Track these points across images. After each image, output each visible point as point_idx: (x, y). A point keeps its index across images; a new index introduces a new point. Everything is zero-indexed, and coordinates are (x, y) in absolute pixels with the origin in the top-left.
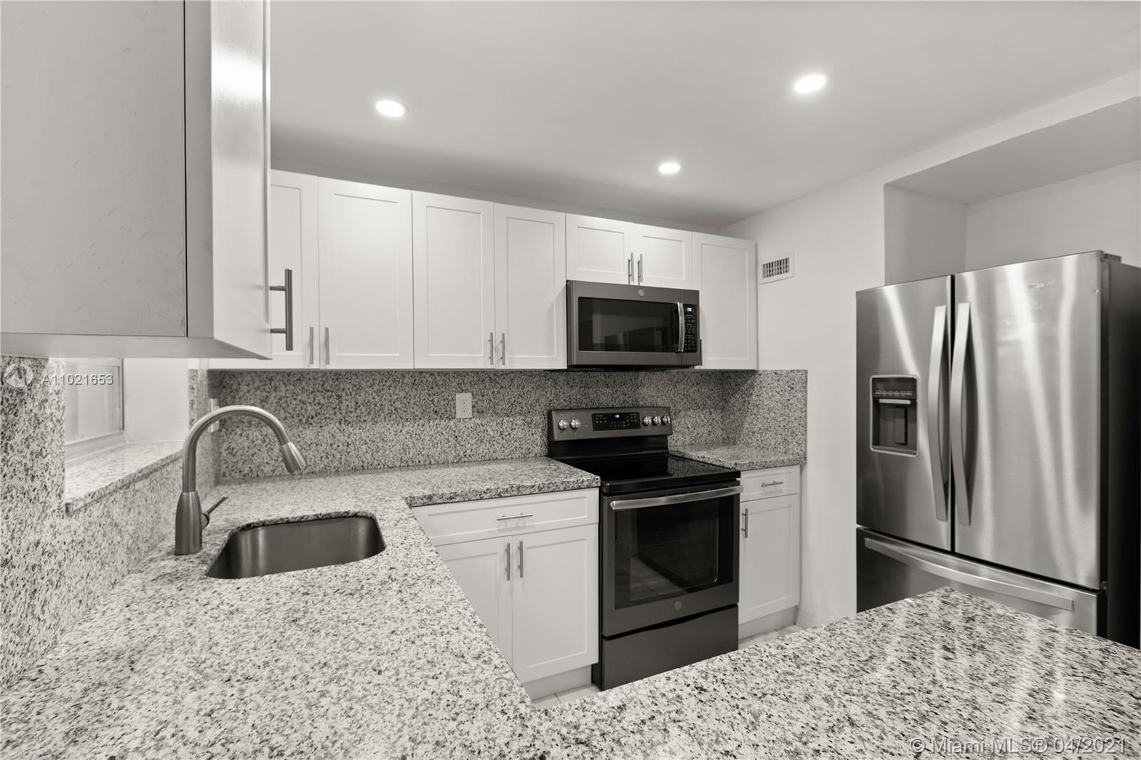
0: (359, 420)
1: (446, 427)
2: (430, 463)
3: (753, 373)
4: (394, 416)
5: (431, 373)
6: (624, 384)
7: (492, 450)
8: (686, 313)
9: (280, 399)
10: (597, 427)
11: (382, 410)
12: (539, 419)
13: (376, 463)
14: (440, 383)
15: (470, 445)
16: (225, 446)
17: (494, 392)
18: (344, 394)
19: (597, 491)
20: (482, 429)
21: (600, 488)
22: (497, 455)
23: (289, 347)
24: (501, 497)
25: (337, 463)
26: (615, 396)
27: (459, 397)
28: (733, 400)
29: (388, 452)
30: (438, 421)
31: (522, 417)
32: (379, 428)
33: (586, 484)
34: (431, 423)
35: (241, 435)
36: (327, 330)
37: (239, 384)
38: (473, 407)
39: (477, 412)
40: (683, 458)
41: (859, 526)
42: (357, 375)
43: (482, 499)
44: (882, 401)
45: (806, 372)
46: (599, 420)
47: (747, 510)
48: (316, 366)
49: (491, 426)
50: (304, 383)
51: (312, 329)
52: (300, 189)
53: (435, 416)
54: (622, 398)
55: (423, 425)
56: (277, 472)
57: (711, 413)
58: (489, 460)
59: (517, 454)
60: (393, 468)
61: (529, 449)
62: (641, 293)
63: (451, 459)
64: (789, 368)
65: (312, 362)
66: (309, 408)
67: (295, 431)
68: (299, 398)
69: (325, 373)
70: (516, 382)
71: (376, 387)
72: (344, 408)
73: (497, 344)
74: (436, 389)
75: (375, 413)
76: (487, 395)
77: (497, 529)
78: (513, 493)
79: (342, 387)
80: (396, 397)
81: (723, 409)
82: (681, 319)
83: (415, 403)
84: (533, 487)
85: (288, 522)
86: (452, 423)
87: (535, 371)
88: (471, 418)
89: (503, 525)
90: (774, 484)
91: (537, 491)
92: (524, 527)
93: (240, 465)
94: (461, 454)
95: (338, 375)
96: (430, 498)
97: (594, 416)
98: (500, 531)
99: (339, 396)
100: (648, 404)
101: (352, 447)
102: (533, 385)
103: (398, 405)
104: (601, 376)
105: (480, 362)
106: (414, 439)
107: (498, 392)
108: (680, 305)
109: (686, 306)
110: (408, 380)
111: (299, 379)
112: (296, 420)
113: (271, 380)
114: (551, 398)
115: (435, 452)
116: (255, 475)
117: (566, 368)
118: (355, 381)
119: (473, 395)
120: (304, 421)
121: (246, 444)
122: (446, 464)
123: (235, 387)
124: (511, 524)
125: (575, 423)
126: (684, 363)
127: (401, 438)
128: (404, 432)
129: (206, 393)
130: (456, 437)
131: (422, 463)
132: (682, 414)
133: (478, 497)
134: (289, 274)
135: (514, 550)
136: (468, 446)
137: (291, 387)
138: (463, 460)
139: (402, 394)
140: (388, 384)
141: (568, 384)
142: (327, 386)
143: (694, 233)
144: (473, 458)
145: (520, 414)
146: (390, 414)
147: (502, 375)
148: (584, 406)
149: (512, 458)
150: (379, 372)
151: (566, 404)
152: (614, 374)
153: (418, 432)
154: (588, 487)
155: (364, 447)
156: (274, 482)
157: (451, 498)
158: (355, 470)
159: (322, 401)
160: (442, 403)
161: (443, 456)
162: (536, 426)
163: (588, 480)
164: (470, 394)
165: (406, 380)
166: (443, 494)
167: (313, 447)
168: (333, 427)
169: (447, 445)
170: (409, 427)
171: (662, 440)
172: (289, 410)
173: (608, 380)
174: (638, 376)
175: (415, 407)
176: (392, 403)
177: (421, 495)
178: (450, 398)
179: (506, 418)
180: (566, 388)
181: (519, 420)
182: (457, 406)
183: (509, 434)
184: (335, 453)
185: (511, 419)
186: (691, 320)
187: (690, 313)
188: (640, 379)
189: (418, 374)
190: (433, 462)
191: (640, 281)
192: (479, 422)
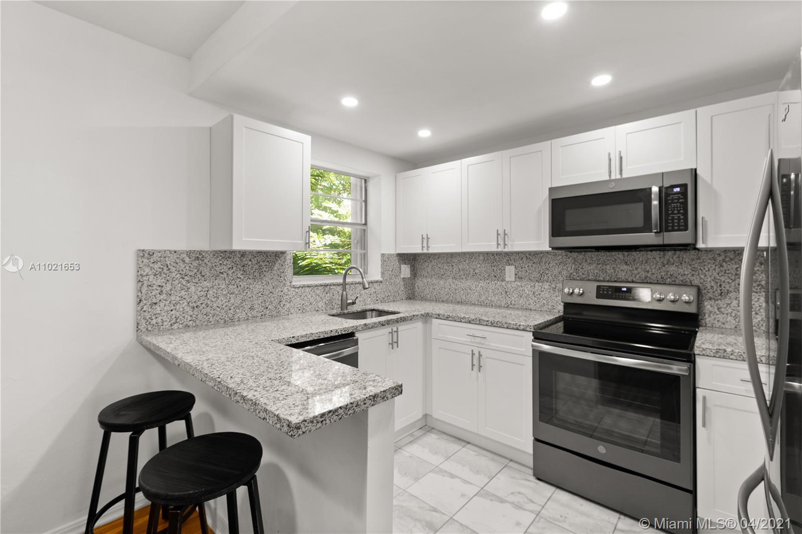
0: (460, 278)
1: (501, 285)
2: (492, 305)
4: (475, 277)
5: (493, 254)
6: (646, 262)
7: (527, 303)
8: (664, 196)
9: (432, 266)
10: (599, 296)
11: (469, 274)
14: (497, 260)
15: (514, 297)
16: (416, 284)
17: (529, 266)
18: (454, 264)
19: (531, 334)
20: (521, 289)
22: (530, 307)
24: (470, 323)
25: (451, 298)
26: (636, 272)
27: (507, 268)
29: (472, 296)
30: (496, 282)
31: (548, 284)
32: (469, 283)
34: (493, 282)
36: (427, 235)
38: (516, 274)
39: (519, 278)
42: (459, 255)
46: (603, 291)
47: (705, 399)
49: (527, 288)
51: (423, 236)
53: (494, 279)
55: (489, 283)
56: (432, 298)
58: (526, 309)
59: (545, 309)
60: (474, 304)
61: (554, 306)
62: (611, 185)
63: (503, 304)
66: (442, 271)
67: (437, 281)
68: (438, 266)
70: (544, 260)
71: (467, 261)
72: (454, 271)
73: (502, 236)
74: (495, 263)
75: (467, 275)
76: (525, 267)
77: (469, 340)
78: (477, 323)
79: (453, 261)
80: (476, 267)
82: (654, 201)
83: (485, 271)
84: (488, 321)
86: (504, 283)
88: (515, 282)
89: (473, 339)
91: (490, 324)
94: (509, 302)
96: (439, 315)
97: (598, 287)
98: (471, 342)
99: (452, 266)
101: (457, 291)
102: (557, 262)
103: (477, 271)
104: (619, 255)
105: (491, 246)
106: (484, 291)
107: (532, 266)
108: (655, 189)
111: (438, 257)
112: (437, 276)
114: (571, 272)
115: (495, 299)
117: (550, 249)
119: (516, 267)
120: (440, 276)
122: (500, 307)
124: (478, 340)
125: (578, 290)
126: (666, 243)
127: (478, 289)
128: (479, 286)
130: (506, 292)
131: (488, 304)
133: (459, 320)
135: (477, 355)
136: (513, 298)
137: (436, 261)
138: (510, 306)
139: (479, 265)
140: (472, 260)
141: (586, 261)
144: (516, 306)
145: (547, 281)
146: (473, 276)
147: (534, 255)
148: (602, 279)
149: (541, 311)
151: (584, 276)
152: (634, 253)
153: (486, 287)
155: (462, 292)
156: (430, 302)
157: (447, 318)
159: (446, 268)
160: (498, 271)
161: (499, 302)
164: (513, 267)
165: (480, 258)
167: (443, 288)
168: (450, 280)
169: (501, 296)
170: (482, 284)
172: (435, 271)
173: (627, 259)
174: (664, 255)
175: (485, 273)
176: (474, 270)
178: (503, 269)
179: (537, 284)
180: (585, 265)
181: (546, 285)
182: (506, 274)
183: (539, 294)
184: (451, 293)
185: (541, 284)
186: (679, 198)
187: (677, 193)
188: (667, 257)
189: (486, 255)
190: (494, 305)
191: (621, 174)
192: (519, 284)
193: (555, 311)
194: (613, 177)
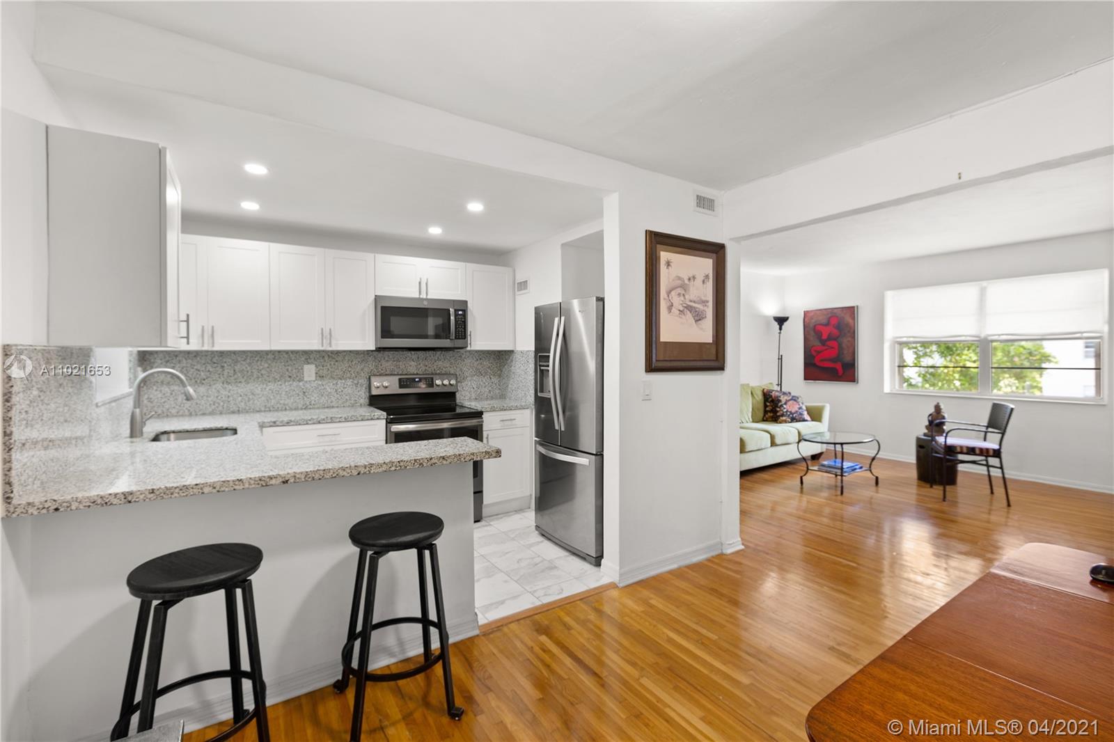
0: (237, 382)
1: (297, 386)
2: (286, 408)
3: (511, 352)
4: (260, 379)
5: (287, 352)
6: (426, 360)
7: (329, 401)
8: (456, 315)
9: (183, 368)
10: (401, 386)
11: (252, 375)
12: (364, 382)
13: (247, 408)
14: (293, 358)
15: (314, 397)
16: (146, 396)
17: (331, 364)
18: (226, 365)
19: (385, 421)
20: (322, 388)
21: (386, 419)
22: (331, 405)
23: (188, 343)
24: (320, 423)
25: (220, 408)
26: (419, 367)
27: (306, 367)
28: (504, 370)
29: (256, 402)
30: (291, 383)
31: (351, 380)
32: (250, 386)
33: (376, 417)
34: (287, 384)
35: (156, 390)
36: (213, 327)
37: (155, 358)
38: (316, 373)
39: (320, 376)
40: (462, 407)
41: (536, 439)
42: (234, 354)
43: (307, 424)
44: (542, 368)
46: (404, 382)
47: (488, 435)
48: (206, 348)
49: (329, 386)
50: (198, 359)
51: (203, 327)
52: (196, 244)
53: (289, 379)
54: (424, 368)
55: (281, 385)
56: (180, 413)
57: (491, 379)
58: (328, 408)
59: (348, 404)
60: (259, 411)
61: (356, 401)
62: (425, 303)
63: (300, 406)
65: (203, 346)
66: (202, 374)
68: (195, 367)
69: (213, 352)
70: (346, 358)
71: (248, 361)
72: (226, 374)
73: (326, 335)
74: (290, 362)
75: (247, 377)
76: (326, 366)
77: (317, 441)
78: (328, 421)
79: (224, 360)
80: (261, 367)
81: (500, 376)
82: (452, 318)
83: (275, 371)
86: (301, 384)
87: (361, 351)
88: (314, 381)
89: (321, 439)
90: (511, 420)
91: (343, 420)
92: (335, 441)
93: (156, 409)
94: (308, 403)
95: (222, 353)
96: (275, 422)
97: (400, 380)
98: (320, 442)
99: (223, 367)
100: (443, 372)
101: (231, 398)
102: (359, 360)
103: (263, 372)
104: (409, 354)
105: (314, 345)
106: (275, 394)
107: (334, 364)
108: (452, 310)
109: (456, 311)
110: (270, 356)
111: (195, 356)
112: (193, 381)
113: (176, 356)
114: (371, 368)
115: (290, 402)
116: (165, 415)
117: (374, 349)
118: (234, 357)
119: (316, 366)
120: (198, 382)
121: (160, 395)
122: (296, 409)
123: (152, 360)
124: (327, 439)
125: (386, 384)
126: (457, 346)
127: (265, 393)
128: (267, 389)
129: (136, 362)
130: (304, 392)
131: (280, 409)
132: (469, 379)
133: (305, 423)
134: (188, 315)
137: (190, 361)
138: (309, 407)
139: (266, 365)
140: (256, 359)
141: (384, 359)
142: (214, 360)
143: (468, 264)
144: (316, 406)
145: (350, 378)
146: (258, 378)
148: (396, 373)
149: (344, 406)
150: (251, 352)
151: (383, 372)
152: (418, 352)
153: (277, 389)
154: (378, 419)
155: (240, 398)
157: (288, 423)
158: (233, 412)
159: (211, 370)
160: (294, 371)
161: (294, 404)
162: (362, 386)
163: (379, 415)
164: (314, 366)
166: (282, 422)
167: (205, 398)
168: (219, 385)
169: (298, 398)
170: (271, 386)
171: (451, 395)
173: (413, 357)
174: (436, 354)
175: (275, 373)
176: (259, 371)
177: (269, 421)
178: (300, 368)
179: (340, 381)
180: (383, 362)
181: (349, 382)
182: (305, 373)
183: (342, 391)
184: (220, 402)
185: (343, 381)
186: (462, 319)
187: (461, 315)
188: (437, 356)
189: (277, 353)
190: (288, 408)
191: (427, 295)
192: (320, 383)
193: (357, 404)
194: (421, 297)
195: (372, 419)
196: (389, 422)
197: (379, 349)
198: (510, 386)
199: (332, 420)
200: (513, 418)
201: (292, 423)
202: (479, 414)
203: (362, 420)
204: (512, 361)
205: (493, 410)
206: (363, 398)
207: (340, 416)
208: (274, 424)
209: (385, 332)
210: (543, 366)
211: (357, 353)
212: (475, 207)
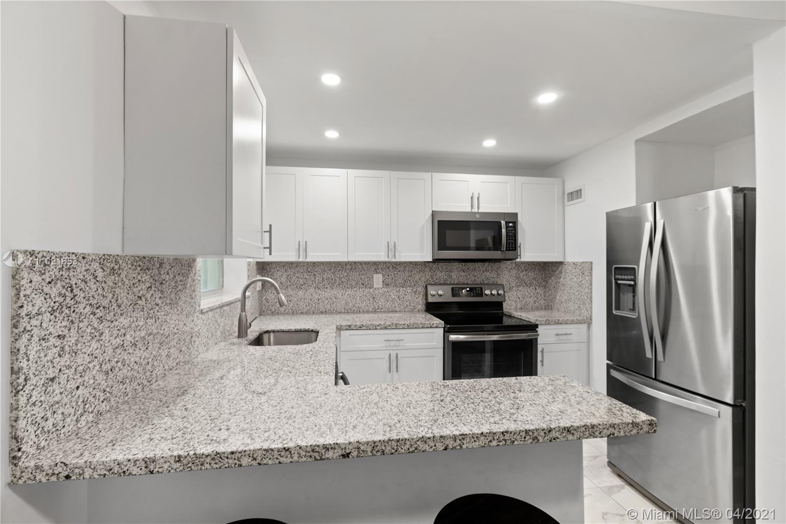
0: (325, 287)
1: (368, 292)
2: (360, 311)
3: (561, 263)
4: (341, 286)
5: (361, 263)
6: (474, 270)
7: (393, 306)
8: (507, 227)
9: (288, 276)
10: (454, 295)
11: (335, 282)
12: (421, 289)
13: (332, 309)
14: (365, 269)
15: (381, 302)
16: (264, 298)
17: (394, 274)
18: (317, 274)
19: (442, 329)
20: (388, 294)
21: (444, 328)
22: (395, 309)
23: (270, 254)
24: (386, 329)
25: (313, 309)
26: (469, 277)
27: (375, 276)
28: (550, 281)
29: (338, 304)
30: (364, 289)
31: (411, 288)
32: (334, 292)
33: (435, 325)
34: (360, 290)
35: (271, 293)
36: (306, 242)
37: (270, 268)
38: (383, 282)
39: (386, 285)
40: (510, 316)
41: (608, 362)
42: (323, 264)
43: (376, 329)
44: (619, 282)
45: (591, 263)
46: (456, 291)
47: (543, 349)
48: (301, 260)
49: (393, 293)
50: (298, 268)
51: (299, 242)
52: (295, 175)
53: (362, 286)
54: (473, 278)
55: (356, 291)
56: (286, 312)
57: (536, 289)
58: (392, 311)
59: (408, 309)
60: (341, 313)
61: (415, 306)
62: (478, 216)
63: (371, 309)
64: (582, 261)
65: (299, 258)
66: (301, 281)
67: (294, 292)
68: (296, 275)
69: (304, 262)
70: (407, 268)
71: (332, 270)
72: (317, 281)
73: (392, 248)
74: (363, 272)
75: (332, 283)
76: (391, 275)
77: (384, 345)
78: (393, 327)
79: (316, 270)
80: (342, 276)
81: (545, 287)
82: (504, 230)
83: (352, 279)
84: (404, 324)
85: (283, 331)
86: (371, 290)
87: (419, 262)
88: (382, 288)
89: (388, 343)
90: (566, 334)
91: (406, 327)
92: (399, 346)
93: (270, 307)
94: (376, 307)
95: (314, 264)
96: (350, 326)
97: (453, 288)
98: (386, 346)
99: (315, 275)
100: (491, 282)
101: (320, 301)
102: (417, 270)
103: (343, 280)
104: (460, 265)
105: (382, 257)
106: (352, 298)
107: (397, 274)
108: (503, 223)
109: (507, 223)
110: (348, 267)
111: (296, 266)
112: (295, 286)
113: (284, 266)
114: (428, 278)
115: (362, 305)
116: (277, 312)
117: (431, 260)
118: (322, 267)
119: (383, 275)
120: (298, 287)
121: (273, 297)
122: (368, 312)
123: (268, 270)
124: (392, 343)
125: (440, 292)
126: (507, 258)
127: (345, 297)
128: (346, 294)
129: (255, 272)
130: (374, 298)
131: (355, 311)
132: (515, 289)
133: (374, 328)
134: (270, 226)
135: (393, 357)
136: (380, 303)
137: (292, 270)
138: (377, 310)
139: (346, 274)
140: (338, 269)
141: (439, 269)
142: (309, 270)
143: (517, 178)
144: (383, 310)
145: (410, 287)
146: (339, 284)
147: (399, 264)
148: (449, 282)
149: (405, 311)
150: (334, 263)
151: (437, 281)
152: (468, 264)
153: (354, 294)
154: (436, 327)
155: (327, 301)
156: (285, 316)
157: (360, 327)
158: (322, 313)
159: (307, 277)
160: (366, 279)
161: (366, 308)
162: (419, 294)
163: (436, 323)
164: (381, 275)
165: (347, 267)
166: (356, 325)
167: (302, 300)
168: (312, 290)
169: (369, 302)
170: (349, 292)
171: (499, 305)
172: (292, 281)
173: (464, 268)
174: (484, 265)
175: (352, 281)
176: (340, 279)
177: (345, 325)
178: (370, 277)
179: (401, 289)
180: (438, 272)
181: (409, 290)
182: (374, 281)
183: (403, 298)
184: (313, 303)
185: (405, 289)
186: (512, 230)
187: (511, 227)
188: (485, 266)
189: (353, 264)
190: (361, 311)
191: (478, 209)
192: (386, 290)
193: (416, 310)
194: (473, 211)
195: (431, 327)
196: (447, 332)
197: (436, 261)
198: (558, 298)
199: (397, 327)
200: (569, 333)
201: (364, 328)
202: (533, 327)
203: (423, 328)
204: (561, 272)
205: (548, 323)
206: (420, 304)
207: (403, 323)
208: (349, 328)
209: (441, 243)
210: (622, 280)
211: (415, 264)
212: (547, 98)
